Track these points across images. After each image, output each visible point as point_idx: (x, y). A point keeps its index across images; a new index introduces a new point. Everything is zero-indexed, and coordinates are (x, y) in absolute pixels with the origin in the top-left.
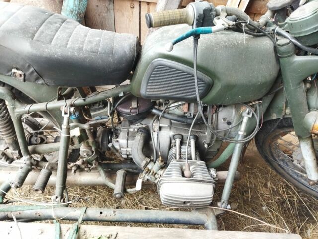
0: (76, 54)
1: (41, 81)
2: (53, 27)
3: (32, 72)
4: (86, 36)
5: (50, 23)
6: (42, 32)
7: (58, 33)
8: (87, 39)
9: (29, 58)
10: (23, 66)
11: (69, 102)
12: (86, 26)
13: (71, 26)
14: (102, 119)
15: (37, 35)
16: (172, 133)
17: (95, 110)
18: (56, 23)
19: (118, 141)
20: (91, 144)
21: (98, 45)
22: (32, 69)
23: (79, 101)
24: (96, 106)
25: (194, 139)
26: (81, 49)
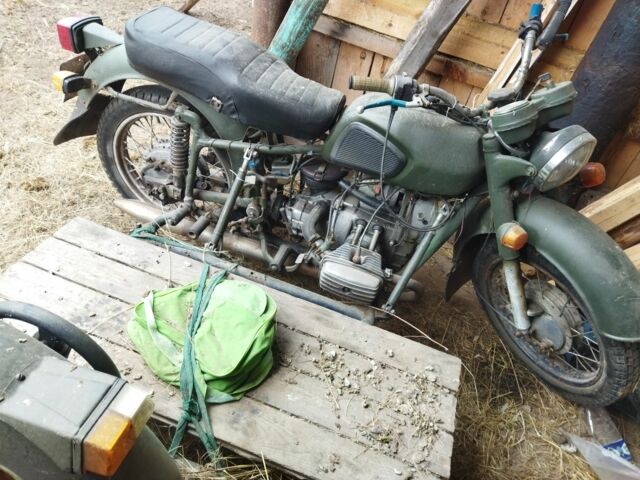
0: (277, 97)
1: (234, 117)
2: (262, 66)
3: (231, 105)
4: (292, 82)
5: (261, 61)
6: (251, 69)
7: (265, 73)
8: (292, 85)
9: (233, 90)
10: (224, 96)
11: (253, 146)
12: (295, 71)
13: (280, 69)
14: (282, 175)
15: (245, 70)
16: (355, 217)
17: (277, 164)
18: (265, 62)
19: (291, 210)
20: (261, 204)
21: (301, 94)
22: (231, 102)
23: (264, 148)
24: (280, 161)
25: (379, 230)
26: (283, 94)
